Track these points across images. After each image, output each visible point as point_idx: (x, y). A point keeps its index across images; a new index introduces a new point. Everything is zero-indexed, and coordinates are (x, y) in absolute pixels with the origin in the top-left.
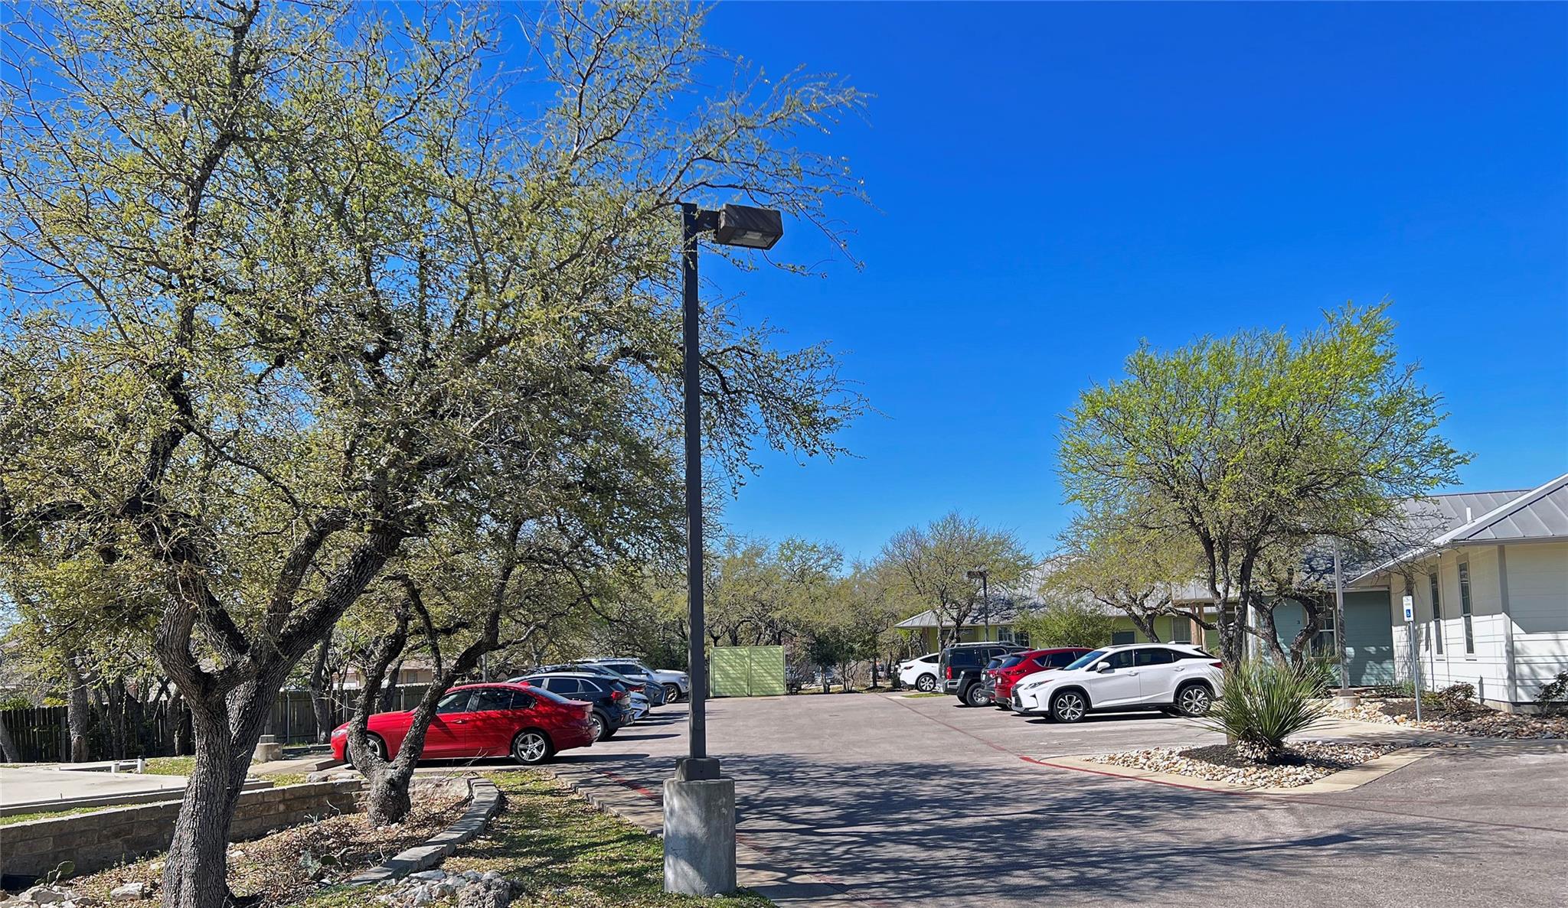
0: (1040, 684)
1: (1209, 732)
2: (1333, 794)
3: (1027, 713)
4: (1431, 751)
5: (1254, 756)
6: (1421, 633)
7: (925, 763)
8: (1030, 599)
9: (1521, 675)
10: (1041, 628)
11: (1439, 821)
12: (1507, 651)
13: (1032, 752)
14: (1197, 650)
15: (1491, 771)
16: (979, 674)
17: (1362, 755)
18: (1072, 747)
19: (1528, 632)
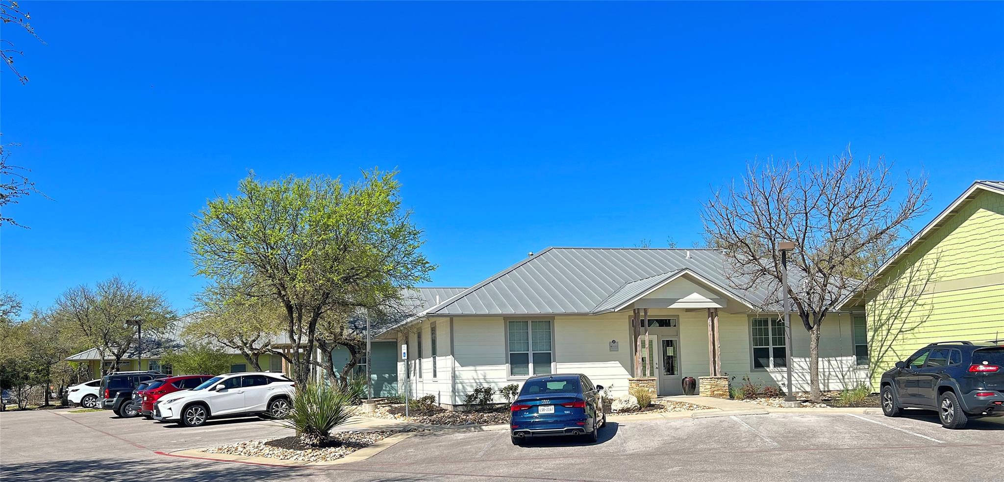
0: (175, 400)
1: (283, 429)
2: (355, 463)
3: (164, 421)
4: (411, 434)
5: (311, 443)
6: (412, 366)
7: (78, 460)
8: (174, 341)
9: (458, 389)
10: (181, 361)
11: (409, 474)
12: (452, 377)
13: (164, 448)
14: (283, 376)
15: (438, 444)
16: (130, 394)
17: (374, 438)
18: (194, 443)
19: (462, 366)
